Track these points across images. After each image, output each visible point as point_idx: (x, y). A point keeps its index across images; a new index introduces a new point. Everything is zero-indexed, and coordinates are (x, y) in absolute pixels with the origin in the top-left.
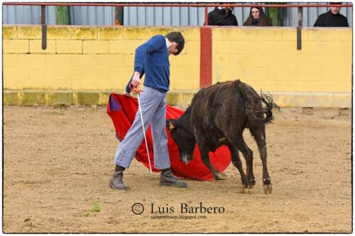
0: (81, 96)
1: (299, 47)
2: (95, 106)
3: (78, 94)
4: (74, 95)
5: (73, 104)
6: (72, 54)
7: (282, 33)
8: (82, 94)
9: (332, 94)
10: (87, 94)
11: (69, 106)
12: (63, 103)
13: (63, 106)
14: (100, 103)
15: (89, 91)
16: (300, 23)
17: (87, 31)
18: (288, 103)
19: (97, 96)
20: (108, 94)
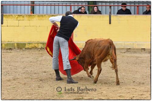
0: (18, 44)
1: (110, 23)
2: (24, 49)
3: (17, 44)
4: (15, 44)
5: (14, 48)
6: (14, 26)
7: (103, 17)
8: (19, 43)
9: (124, 43)
11: (13, 49)
12: (10, 47)
13: (10, 49)
14: (26, 48)
15: (21, 43)
16: (110, 13)
17: (20, 16)
19: (25, 44)
20: (29, 44)
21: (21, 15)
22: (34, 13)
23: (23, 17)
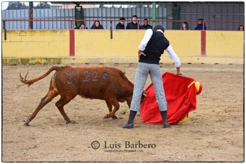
0: (22, 60)
1: (112, 38)
2: (28, 65)
4: (19, 60)
5: (19, 64)
6: (17, 42)
7: (104, 32)
9: (126, 58)
10: (25, 59)
11: (17, 65)
12: (14, 63)
13: (15, 65)
14: (30, 63)
16: (111, 28)
18: (108, 62)
19: (28, 60)
20: (33, 59)
21: (23, 31)
22: (32, 28)
23: (26, 32)
